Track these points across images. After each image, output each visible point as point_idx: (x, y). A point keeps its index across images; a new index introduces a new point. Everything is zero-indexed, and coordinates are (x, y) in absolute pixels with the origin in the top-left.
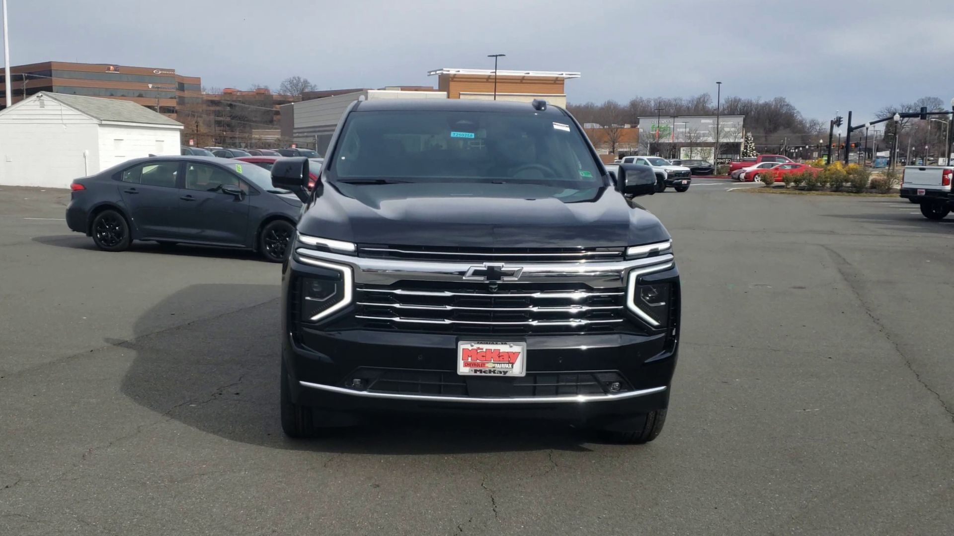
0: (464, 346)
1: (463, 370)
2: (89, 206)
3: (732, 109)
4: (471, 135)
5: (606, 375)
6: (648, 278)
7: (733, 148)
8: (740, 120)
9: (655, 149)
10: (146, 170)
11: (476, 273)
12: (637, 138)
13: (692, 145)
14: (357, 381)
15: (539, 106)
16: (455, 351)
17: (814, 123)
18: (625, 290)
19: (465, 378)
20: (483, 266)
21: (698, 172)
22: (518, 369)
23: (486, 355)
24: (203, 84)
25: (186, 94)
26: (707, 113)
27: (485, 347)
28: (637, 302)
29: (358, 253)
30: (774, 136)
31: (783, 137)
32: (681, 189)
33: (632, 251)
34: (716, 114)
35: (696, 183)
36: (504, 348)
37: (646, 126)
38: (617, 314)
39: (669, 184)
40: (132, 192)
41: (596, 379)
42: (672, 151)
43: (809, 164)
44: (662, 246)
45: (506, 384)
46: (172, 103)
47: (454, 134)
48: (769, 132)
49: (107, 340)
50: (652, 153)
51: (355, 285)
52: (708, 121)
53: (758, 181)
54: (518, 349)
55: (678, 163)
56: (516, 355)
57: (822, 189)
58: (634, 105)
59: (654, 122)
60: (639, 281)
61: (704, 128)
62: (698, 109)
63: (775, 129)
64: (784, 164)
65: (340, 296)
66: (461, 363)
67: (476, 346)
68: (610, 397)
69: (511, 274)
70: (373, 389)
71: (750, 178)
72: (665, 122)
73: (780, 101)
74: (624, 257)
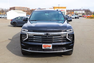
0: (43, 45)
1: (43, 48)
2: (13, 22)
3: (83, 10)
4: (48, 14)
5: (64, 48)
6: (69, 34)
7: (84, 14)
8: (84, 11)
9: (76, 14)
10: (19, 18)
11: (45, 34)
12: (74, 13)
13: (79, 14)
14: (29, 49)
15: (57, 10)
16: (42, 45)
17: (92, 11)
18: (66, 36)
19: (44, 49)
20: (46, 33)
21: (80, 16)
22: (51, 48)
23: (47, 46)
24: (30, 9)
25: (28, 10)
26: (81, 10)
27: (46, 45)
28: (68, 38)
29: (29, 31)
30: (88, 13)
31: (89, 13)
32: (78, 18)
33: (67, 30)
34: (82, 10)
35: (80, 18)
36: (49, 45)
37: (75, 12)
38: (65, 39)
39: (77, 18)
40: (17, 20)
41: (62, 49)
42: (77, 14)
43: (91, 15)
44: (71, 30)
45: (49, 50)
46: (27, 11)
47: (46, 14)
48: (87, 12)
49: (8, 39)
50: (75, 14)
51: (28, 36)
52: (81, 11)
53: (86, 17)
54: (51, 45)
55: (78, 16)
56: (51, 46)
57: (93, 18)
58: (73, 10)
59: (76, 11)
60: (68, 35)
61: (81, 12)
62: (80, 10)
63: (88, 12)
64: (89, 15)
65: (26, 37)
66: (43, 47)
67: (45, 45)
68: (64, 51)
69: (50, 34)
70: (31, 50)
71: (85, 17)
72: (77, 11)
73: (88, 9)
74: (66, 31)
